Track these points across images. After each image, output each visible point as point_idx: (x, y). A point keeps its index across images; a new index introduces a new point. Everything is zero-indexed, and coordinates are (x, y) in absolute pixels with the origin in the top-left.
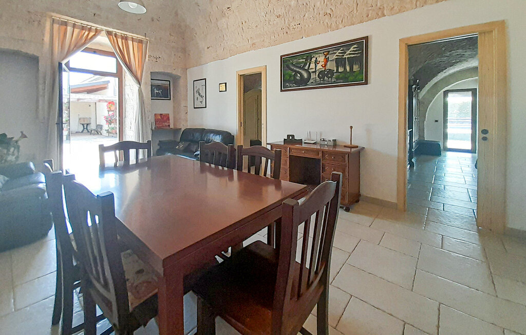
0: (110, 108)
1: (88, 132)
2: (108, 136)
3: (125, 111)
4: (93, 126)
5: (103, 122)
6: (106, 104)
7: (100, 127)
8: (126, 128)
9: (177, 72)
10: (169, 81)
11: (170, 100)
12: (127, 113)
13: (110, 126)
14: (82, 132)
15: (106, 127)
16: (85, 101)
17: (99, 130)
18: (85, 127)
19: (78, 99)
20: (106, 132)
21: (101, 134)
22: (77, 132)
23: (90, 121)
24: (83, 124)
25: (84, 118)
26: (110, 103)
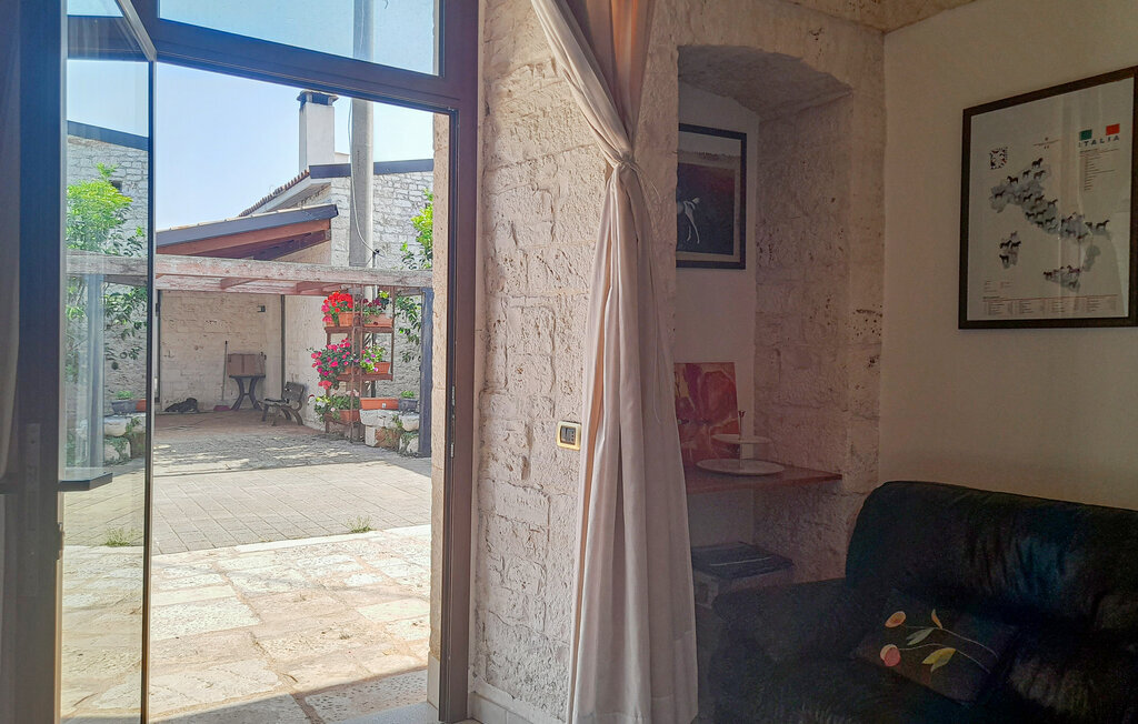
0: (335, 317)
1: (256, 407)
2: (326, 436)
3: (489, 347)
4: (272, 390)
5: (309, 376)
6: (320, 301)
7: (296, 391)
8: (495, 469)
9: (830, 55)
10: (742, 137)
11: (741, 265)
12: (499, 357)
13: (333, 392)
14: (236, 407)
15: (317, 394)
16: (250, 287)
17: (293, 404)
18: (246, 391)
19: (226, 282)
20: (316, 416)
21: (300, 423)
22: (217, 408)
23: (263, 366)
24: (239, 380)
25: (243, 355)
26: (334, 298)
